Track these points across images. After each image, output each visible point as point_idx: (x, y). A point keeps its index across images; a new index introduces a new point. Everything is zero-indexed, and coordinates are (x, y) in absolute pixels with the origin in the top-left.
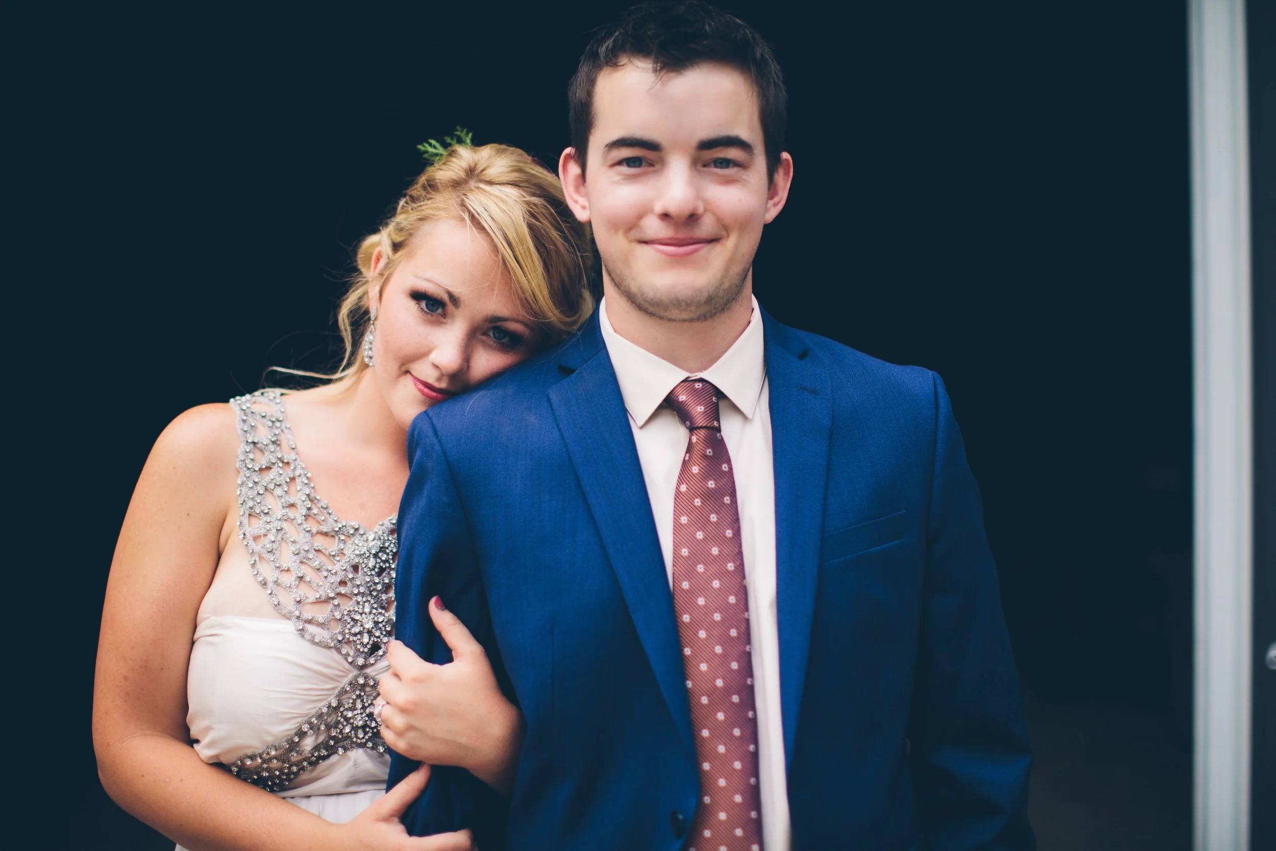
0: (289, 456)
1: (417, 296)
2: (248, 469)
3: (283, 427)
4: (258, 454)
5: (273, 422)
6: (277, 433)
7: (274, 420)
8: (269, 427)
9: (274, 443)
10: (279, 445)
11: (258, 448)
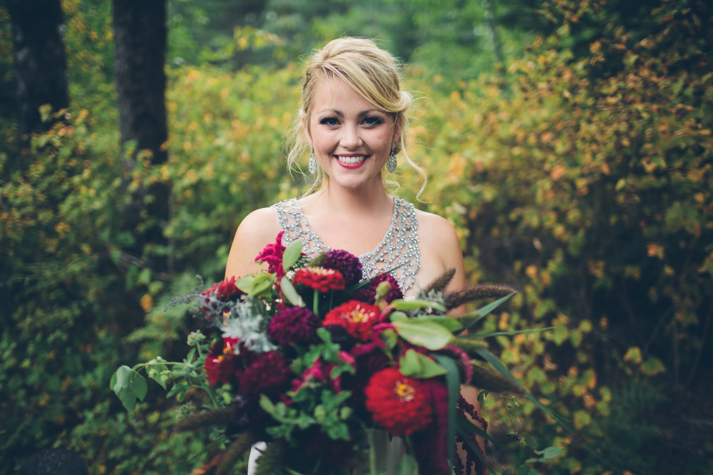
0: (307, 230)
1: (324, 121)
2: (287, 241)
3: (301, 217)
4: (290, 232)
5: (295, 215)
6: (298, 220)
7: (295, 214)
8: (294, 218)
9: (297, 226)
10: (300, 226)
11: (290, 230)
